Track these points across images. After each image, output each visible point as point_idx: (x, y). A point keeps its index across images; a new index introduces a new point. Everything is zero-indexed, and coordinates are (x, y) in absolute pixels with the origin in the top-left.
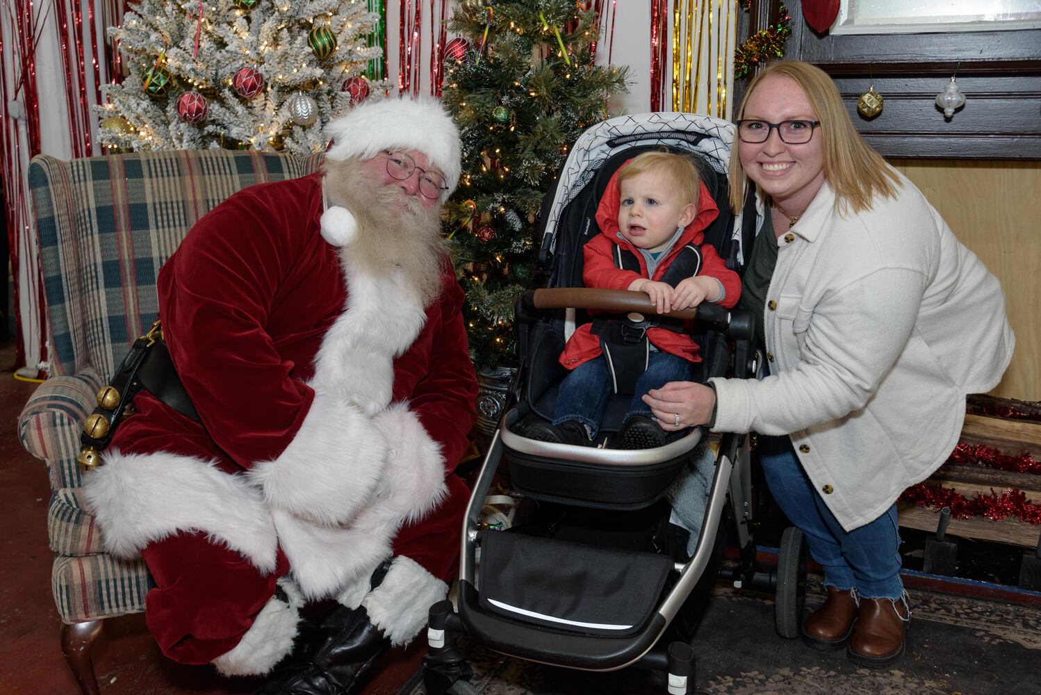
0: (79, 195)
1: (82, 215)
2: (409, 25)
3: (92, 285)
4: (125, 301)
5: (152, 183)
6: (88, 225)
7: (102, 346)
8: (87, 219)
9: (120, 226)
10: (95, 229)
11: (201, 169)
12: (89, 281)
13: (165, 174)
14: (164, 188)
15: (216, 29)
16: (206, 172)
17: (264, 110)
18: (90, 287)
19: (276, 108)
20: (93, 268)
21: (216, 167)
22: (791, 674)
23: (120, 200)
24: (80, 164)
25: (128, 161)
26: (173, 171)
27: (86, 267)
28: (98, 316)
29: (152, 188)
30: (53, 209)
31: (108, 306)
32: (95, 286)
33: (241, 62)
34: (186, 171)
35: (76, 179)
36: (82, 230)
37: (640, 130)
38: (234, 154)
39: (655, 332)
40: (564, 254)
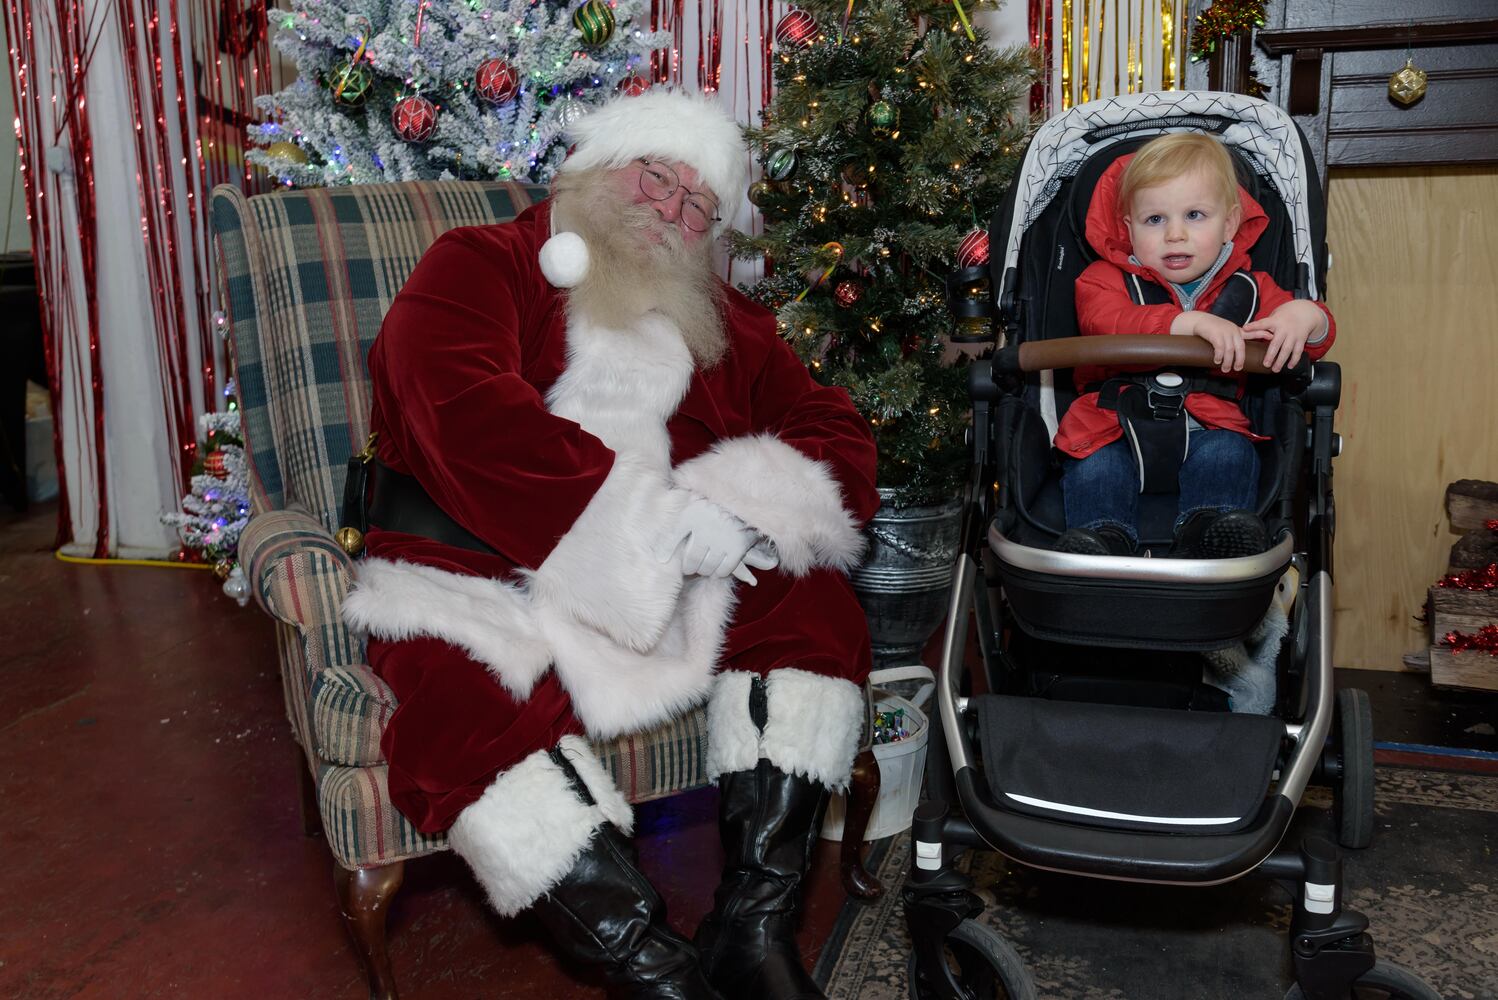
0: (270, 248)
1: (276, 276)
2: (664, 12)
3: (296, 380)
4: (347, 401)
5: (376, 231)
6: (287, 291)
7: (315, 470)
8: (285, 282)
9: (336, 292)
10: (298, 296)
11: (442, 211)
12: (292, 374)
13: (393, 217)
14: (394, 237)
15: (438, 6)
16: (450, 214)
17: (513, 123)
18: (293, 383)
19: (534, 120)
20: (297, 354)
21: (463, 207)
22: (1378, 897)
23: (334, 255)
24: (268, 202)
25: (337, 197)
26: (404, 213)
27: (286, 353)
28: (308, 426)
29: (378, 237)
30: (248, 265)
31: (322, 410)
32: (300, 381)
33: (483, 52)
34: (422, 213)
35: (265, 223)
36: (277, 299)
37: (1135, 116)
38: (484, 188)
39: (1196, 401)
40: (1031, 298)
